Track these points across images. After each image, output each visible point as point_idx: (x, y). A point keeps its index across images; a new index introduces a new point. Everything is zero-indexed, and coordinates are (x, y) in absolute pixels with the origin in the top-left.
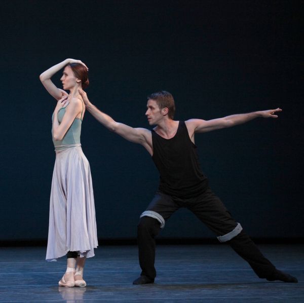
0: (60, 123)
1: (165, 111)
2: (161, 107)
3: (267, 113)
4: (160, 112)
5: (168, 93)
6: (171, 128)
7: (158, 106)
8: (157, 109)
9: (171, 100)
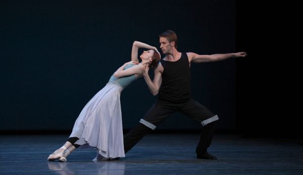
0: (124, 69)
1: (173, 44)
2: (170, 41)
3: (238, 54)
4: (170, 45)
5: (172, 32)
6: (178, 56)
7: (168, 41)
8: (168, 44)
9: (175, 36)
